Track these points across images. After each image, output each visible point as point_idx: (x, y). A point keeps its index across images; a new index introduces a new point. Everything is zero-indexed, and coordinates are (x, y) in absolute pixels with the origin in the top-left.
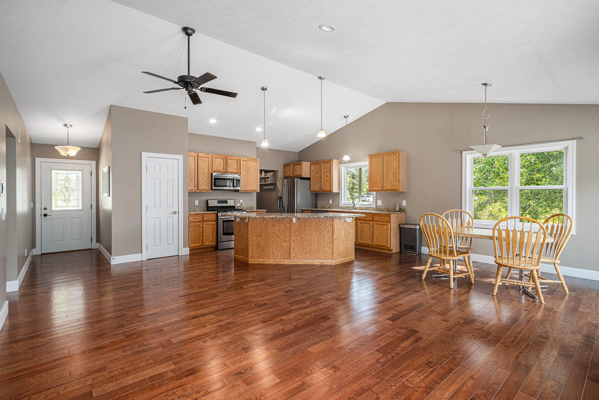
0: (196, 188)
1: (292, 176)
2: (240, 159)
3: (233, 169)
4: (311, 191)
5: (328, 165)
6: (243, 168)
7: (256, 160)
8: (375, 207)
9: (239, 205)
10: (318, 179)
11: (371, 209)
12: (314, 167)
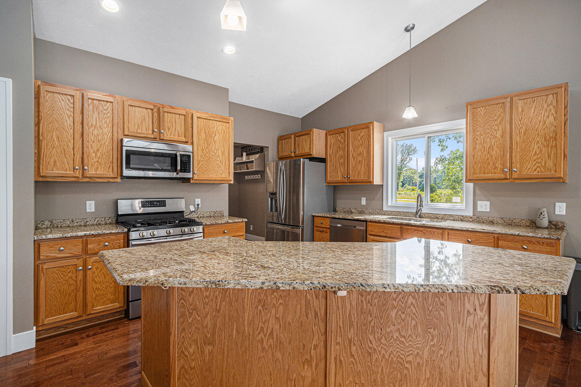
0: (78, 174)
1: (293, 155)
2: (192, 115)
3: (177, 134)
4: (328, 183)
5: (363, 132)
6: (199, 133)
7: (227, 119)
8: (471, 214)
9: (192, 208)
10: (342, 161)
11: (462, 218)
12: (334, 138)
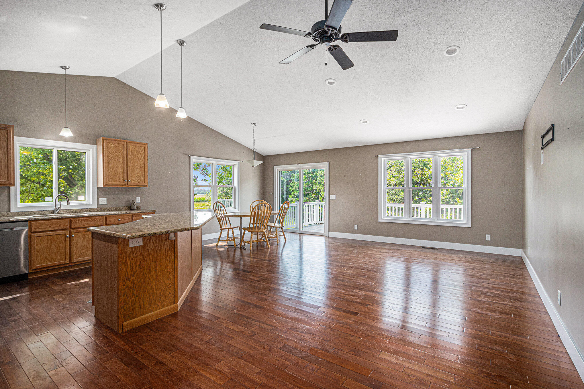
8: (96, 207)
11: (90, 210)
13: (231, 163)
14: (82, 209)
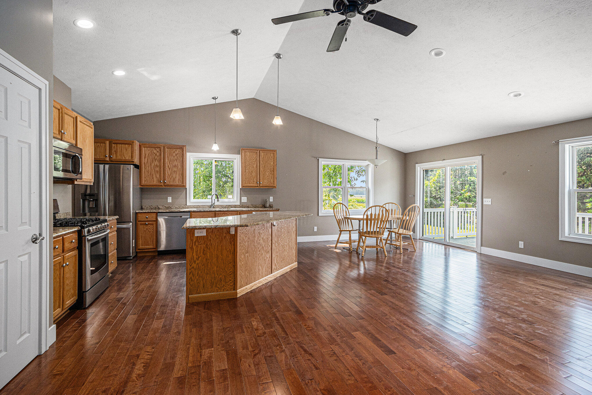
4: (142, 186)
6: (80, 137)
8: (239, 204)
11: (236, 206)
12: (149, 150)
13: (365, 163)
14: (229, 205)
